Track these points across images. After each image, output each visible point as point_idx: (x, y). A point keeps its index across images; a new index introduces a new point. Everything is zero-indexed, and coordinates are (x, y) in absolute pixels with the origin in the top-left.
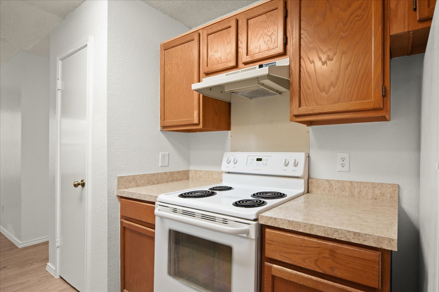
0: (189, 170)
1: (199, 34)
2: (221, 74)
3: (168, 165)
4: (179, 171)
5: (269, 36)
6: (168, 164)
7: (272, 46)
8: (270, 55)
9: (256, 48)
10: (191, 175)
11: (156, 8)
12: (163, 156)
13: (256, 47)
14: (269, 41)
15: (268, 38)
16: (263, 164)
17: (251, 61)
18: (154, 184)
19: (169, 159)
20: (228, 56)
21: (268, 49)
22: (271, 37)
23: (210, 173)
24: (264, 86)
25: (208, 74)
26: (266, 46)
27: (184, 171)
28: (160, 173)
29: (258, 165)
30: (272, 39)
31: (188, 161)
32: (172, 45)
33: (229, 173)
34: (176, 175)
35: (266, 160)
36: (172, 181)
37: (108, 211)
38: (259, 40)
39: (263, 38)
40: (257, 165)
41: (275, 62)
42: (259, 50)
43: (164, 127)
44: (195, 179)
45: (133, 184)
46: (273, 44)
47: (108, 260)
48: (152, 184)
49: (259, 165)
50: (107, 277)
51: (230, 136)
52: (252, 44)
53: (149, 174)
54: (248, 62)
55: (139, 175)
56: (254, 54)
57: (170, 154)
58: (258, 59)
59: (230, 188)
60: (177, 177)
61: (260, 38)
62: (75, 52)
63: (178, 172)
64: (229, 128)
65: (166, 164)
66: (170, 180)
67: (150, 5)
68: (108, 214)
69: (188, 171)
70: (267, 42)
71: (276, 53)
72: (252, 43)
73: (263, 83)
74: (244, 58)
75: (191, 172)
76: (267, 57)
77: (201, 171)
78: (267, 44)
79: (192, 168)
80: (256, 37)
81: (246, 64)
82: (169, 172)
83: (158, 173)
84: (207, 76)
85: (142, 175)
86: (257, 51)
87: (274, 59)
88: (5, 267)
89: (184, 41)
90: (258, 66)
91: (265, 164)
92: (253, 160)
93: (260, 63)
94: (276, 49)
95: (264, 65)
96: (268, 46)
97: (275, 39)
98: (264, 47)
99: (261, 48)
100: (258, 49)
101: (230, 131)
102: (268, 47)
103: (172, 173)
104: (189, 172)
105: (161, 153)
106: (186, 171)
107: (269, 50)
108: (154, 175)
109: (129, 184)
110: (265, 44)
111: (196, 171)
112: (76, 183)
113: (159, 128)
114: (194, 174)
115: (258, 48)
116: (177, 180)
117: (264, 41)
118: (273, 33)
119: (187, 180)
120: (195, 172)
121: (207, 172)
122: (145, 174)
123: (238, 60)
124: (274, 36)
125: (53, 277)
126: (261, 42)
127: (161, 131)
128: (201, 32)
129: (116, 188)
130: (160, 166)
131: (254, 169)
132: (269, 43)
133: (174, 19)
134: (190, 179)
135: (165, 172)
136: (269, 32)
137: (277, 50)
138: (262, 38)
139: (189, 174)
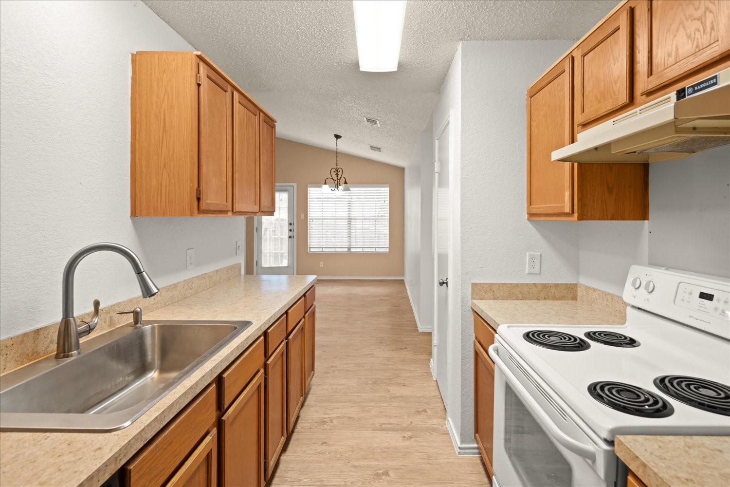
0: (577, 284)
1: (573, 58)
2: (605, 121)
3: (540, 272)
4: (558, 284)
5: (699, 19)
6: (540, 270)
7: (704, 40)
8: (698, 64)
9: (668, 56)
10: (579, 294)
11: (520, 39)
12: (532, 258)
13: (668, 53)
14: (699, 31)
15: (698, 24)
16: (716, 309)
17: (658, 87)
18: (517, 299)
19: (541, 263)
20: (616, 86)
21: (697, 50)
22: (703, 20)
23: (609, 298)
24: (700, 132)
25: (585, 125)
26: (690, 45)
27: (566, 284)
28: (527, 284)
29: (702, 309)
30: (705, 24)
31: (577, 270)
32: (538, 88)
33: (639, 308)
34: (553, 290)
35: (726, 302)
36: (545, 299)
37: (462, 324)
38: (675, 35)
39: (684, 28)
40: (700, 308)
41: (716, 77)
42: (676, 58)
43: (531, 215)
44: (586, 303)
45: (489, 294)
46: (709, 34)
47: (462, 386)
48: (514, 298)
49: (704, 310)
50: (460, 407)
51: (648, 232)
52: (659, 50)
53: (510, 284)
54: (651, 90)
55: (496, 284)
56: (665, 69)
57: (542, 255)
58: (673, 80)
59: (632, 343)
60: (554, 293)
61: (678, 28)
62: (444, 130)
63: (557, 286)
64: (644, 216)
65: (537, 269)
66: (543, 296)
67: (512, 40)
68: (462, 328)
69: (575, 286)
70: (693, 36)
71: (716, 55)
72: (660, 47)
73: (693, 126)
74: (643, 83)
75: (579, 287)
76: (692, 71)
77: (595, 290)
78: (694, 38)
79: (583, 281)
80: (669, 30)
81: (650, 93)
82: (541, 284)
83: (523, 284)
84: (584, 129)
85: (500, 284)
86: (672, 60)
87: (712, 70)
88: (406, 348)
89: (551, 78)
90: (675, 92)
91: (720, 311)
92: (690, 294)
93: (679, 86)
94: (714, 45)
95: (688, 88)
96: (695, 45)
97: (712, 22)
98: (686, 47)
99: (681, 51)
100: (673, 57)
101: (646, 221)
102: (697, 46)
103: (545, 286)
104: (577, 287)
105: (528, 253)
106: (571, 284)
107: (699, 50)
108: (517, 285)
109: (485, 294)
110: (690, 41)
111: (587, 288)
112: (441, 281)
113: (526, 216)
114: (585, 293)
115: (673, 53)
116: (554, 298)
117: (686, 34)
118: (707, 9)
119: (572, 300)
120: (585, 289)
121: (604, 295)
122: (505, 283)
123: (635, 89)
124: (711, 14)
125: (432, 377)
126: (681, 38)
127: (528, 220)
128: (574, 54)
129: (470, 297)
130: (527, 272)
131: (691, 317)
132: (698, 35)
133: (549, 40)
134: (578, 300)
135: (534, 284)
136: (696, 10)
137: (717, 48)
138: (681, 29)
139: (577, 290)
